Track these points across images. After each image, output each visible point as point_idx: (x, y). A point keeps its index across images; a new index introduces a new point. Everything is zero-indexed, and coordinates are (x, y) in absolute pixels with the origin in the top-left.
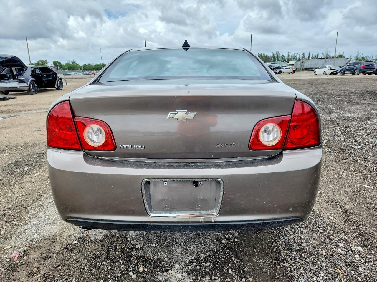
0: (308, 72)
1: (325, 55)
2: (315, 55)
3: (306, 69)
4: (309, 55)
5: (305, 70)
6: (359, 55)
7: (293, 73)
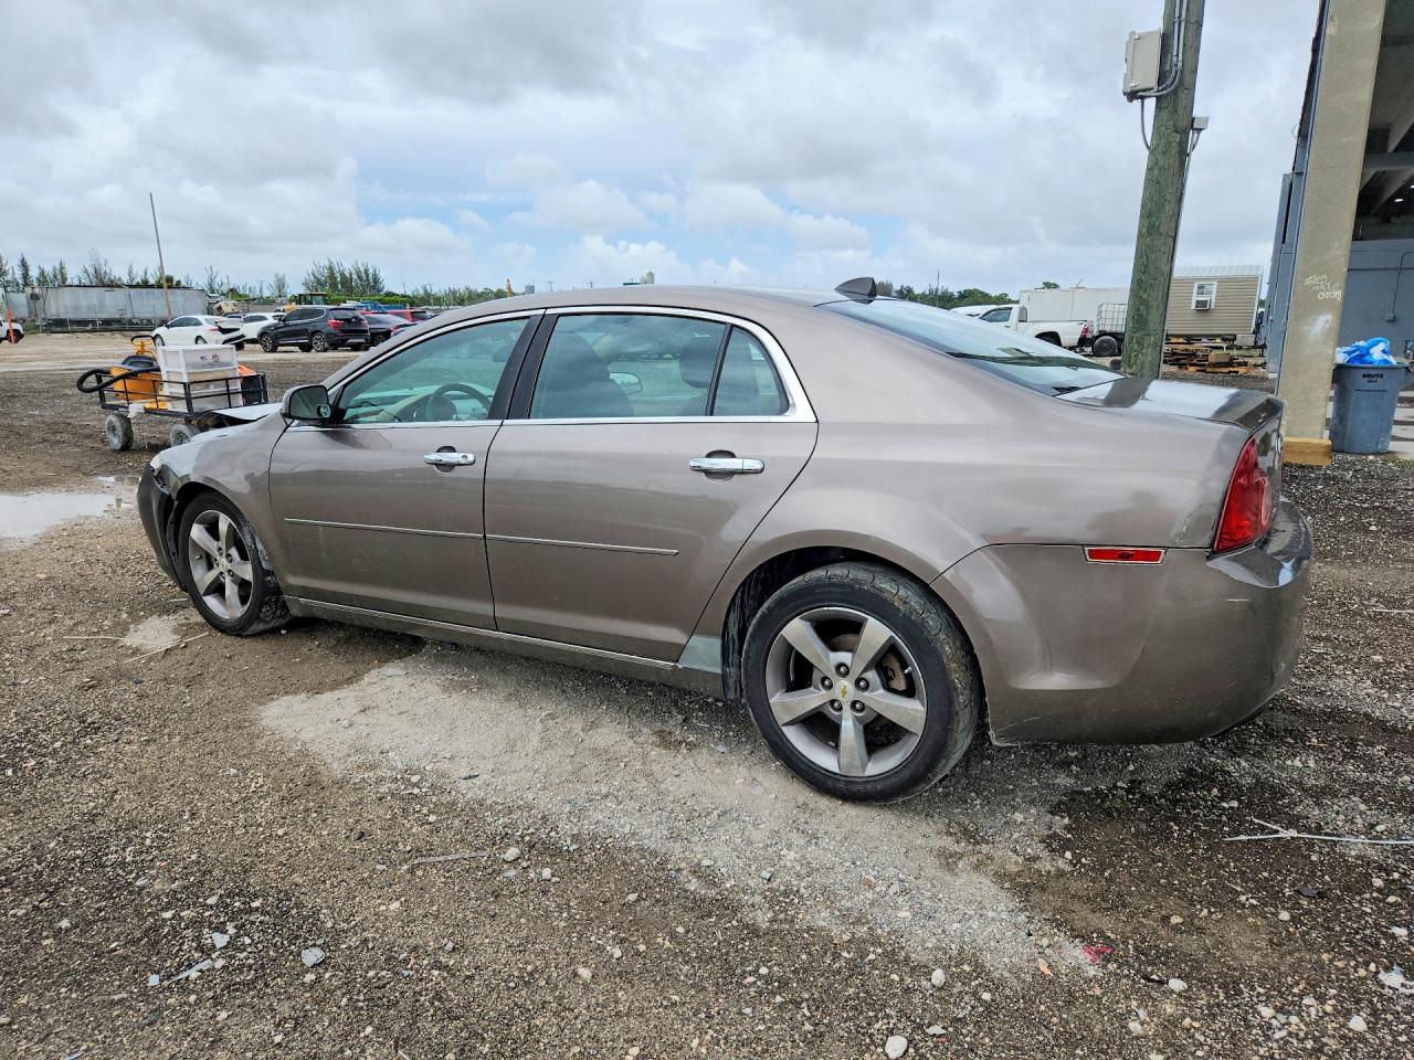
0: (75, 336)
1: (91, 271)
2: (49, 270)
3: (58, 325)
4: (24, 265)
5: (59, 329)
6: (218, 280)
7: (17, 341)
